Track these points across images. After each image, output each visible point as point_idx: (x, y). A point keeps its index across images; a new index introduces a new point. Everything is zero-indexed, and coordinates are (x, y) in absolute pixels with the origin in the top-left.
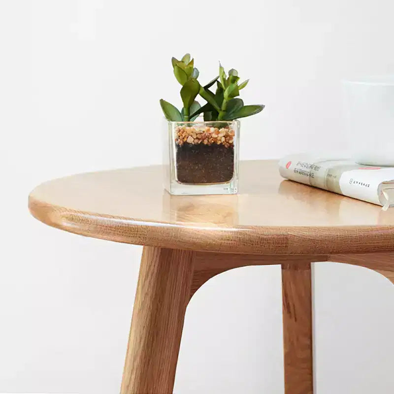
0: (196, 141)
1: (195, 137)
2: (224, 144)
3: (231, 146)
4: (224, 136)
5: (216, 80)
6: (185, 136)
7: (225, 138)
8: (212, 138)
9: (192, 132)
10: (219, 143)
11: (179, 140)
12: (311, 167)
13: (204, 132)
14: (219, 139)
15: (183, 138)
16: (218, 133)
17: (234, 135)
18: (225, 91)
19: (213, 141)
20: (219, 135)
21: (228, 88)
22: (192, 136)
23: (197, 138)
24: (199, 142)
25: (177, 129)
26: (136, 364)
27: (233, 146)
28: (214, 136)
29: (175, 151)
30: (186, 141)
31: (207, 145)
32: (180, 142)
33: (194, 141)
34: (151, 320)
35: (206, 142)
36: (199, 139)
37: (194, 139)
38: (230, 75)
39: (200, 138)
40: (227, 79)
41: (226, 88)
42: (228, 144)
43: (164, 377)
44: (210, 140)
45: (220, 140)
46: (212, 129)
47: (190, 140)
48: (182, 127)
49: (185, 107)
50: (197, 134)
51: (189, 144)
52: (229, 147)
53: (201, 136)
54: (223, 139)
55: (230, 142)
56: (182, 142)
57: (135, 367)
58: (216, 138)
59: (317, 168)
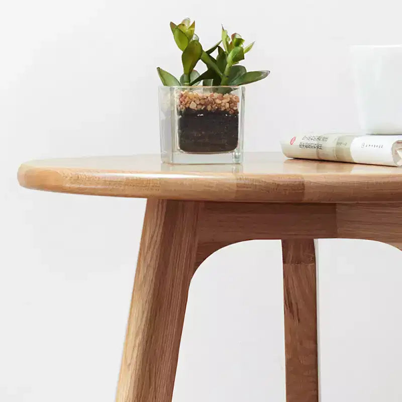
0: (199, 107)
1: (198, 103)
2: (228, 110)
3: (236, 112)
4: (228, 102)
5: (217, 46)
6: (188, 102)
7: (230, 104)
8: (215, 104)
9: (195, 98)
10: (223, 109)
11: (181, 106)
12: (319, 139)
13: (207, 97)
14: (223, 104)
15: (186, 104)
16: (222, 99)
17: (239, 102)
18: (228, 55)
19: (216, 107)
20: (223, 101)
21: (231, 52)
22: (194, 101)
23: (200, 104)
24: (202, 108)
25: (178, 94)
26: (138, 342)
27: (238, 113)
28: (218, 101)
29: (177, 118)
30: (189, 108)
31: (211, 111)
32: (183, 108)
33: (197, 107)
34: (154, 295)
35: (209, 108)
36: (202, 105)
37: (197, 105)
38: (233, 39)
39: (203, 103)
40: (229, 43)
41: (229, 53)
42: (232, 110)
43: (167, 355)
44: (213, 106)
45: (224, 106)
46: (216, 95)
47: (193, 106)
48: (184, 92)
49: (185, 74)
50: (200, 100)
51: (191, 109)
52: (234, 113)
53: (205, 102)
54: (227, 105)
55: (235, 108)
56: (184, 108)
57: (137, 345)
58: (220, 104)
59: (325, 139)
